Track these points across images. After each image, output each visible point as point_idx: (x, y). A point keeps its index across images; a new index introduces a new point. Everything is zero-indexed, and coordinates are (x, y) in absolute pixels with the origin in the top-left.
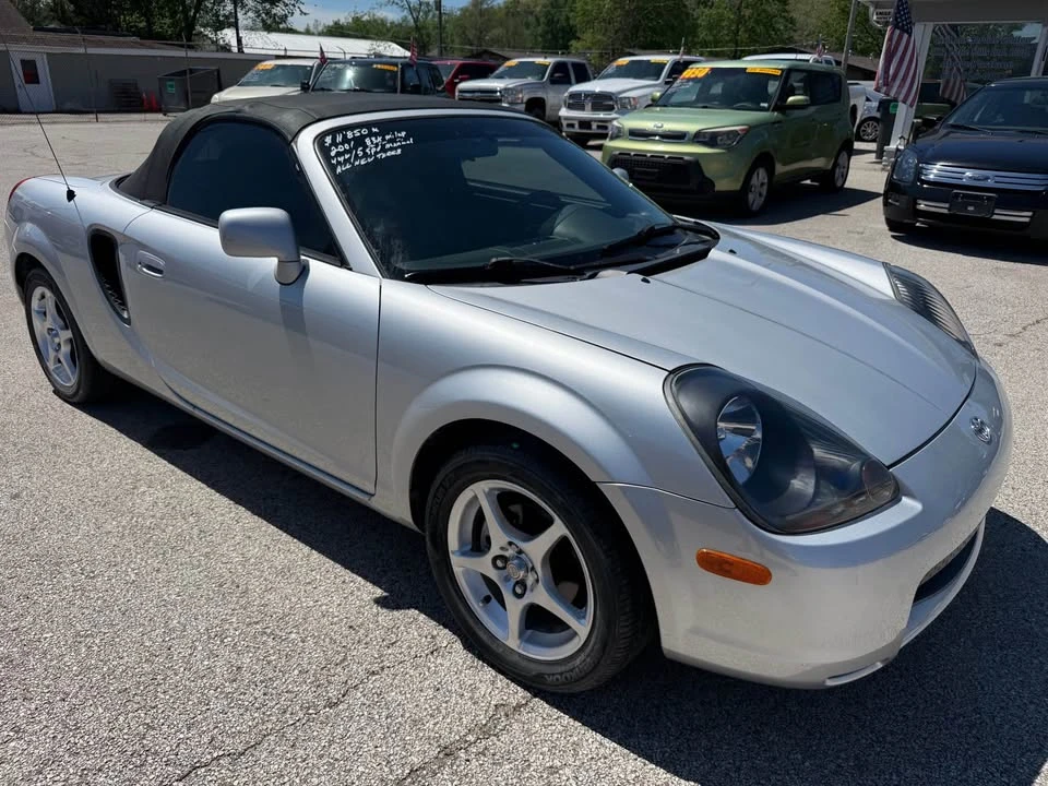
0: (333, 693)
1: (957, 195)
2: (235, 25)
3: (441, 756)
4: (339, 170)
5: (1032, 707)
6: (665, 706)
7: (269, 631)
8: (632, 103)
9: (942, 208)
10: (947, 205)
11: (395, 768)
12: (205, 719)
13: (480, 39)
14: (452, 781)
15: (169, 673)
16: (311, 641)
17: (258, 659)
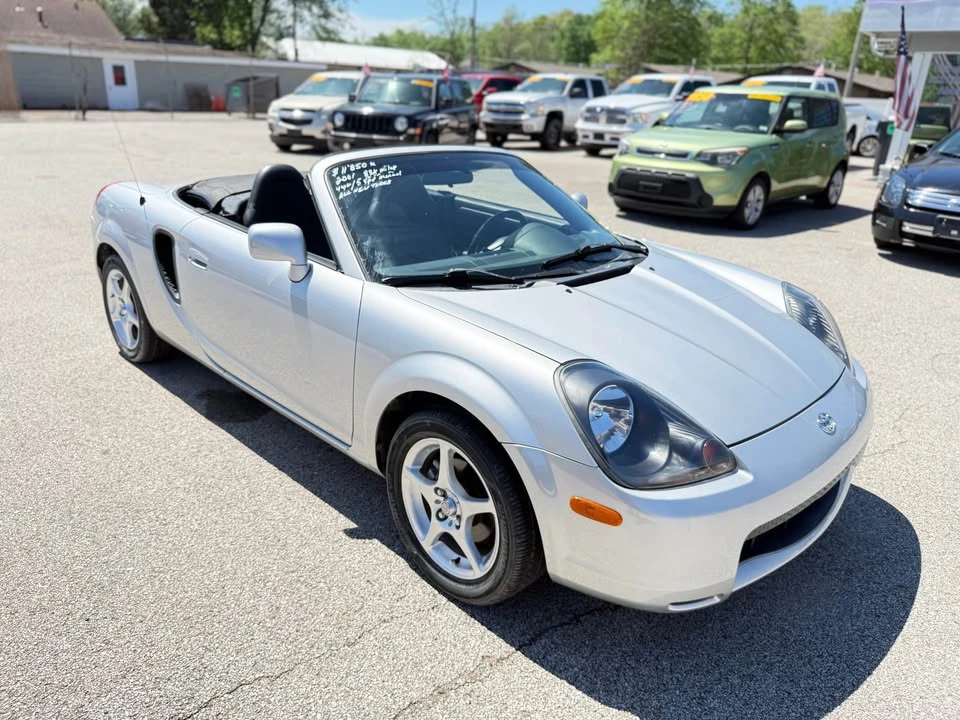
0: (352, 635)
1: (942, 220)
2: (293, 36)
3: (435, 693)
4: (341, 196)
5: (949, 699)
6: (625, 669)
7: (302, 579)
8: (644, 117)
9: (926, 231)
10: (931, 228)
11: (397, 700)
12: (250, 647)
13: (509, 51)
14: (443, 715)
15: (223, 607)
16: (335, 590)
17: (293, 602)
